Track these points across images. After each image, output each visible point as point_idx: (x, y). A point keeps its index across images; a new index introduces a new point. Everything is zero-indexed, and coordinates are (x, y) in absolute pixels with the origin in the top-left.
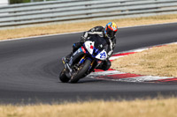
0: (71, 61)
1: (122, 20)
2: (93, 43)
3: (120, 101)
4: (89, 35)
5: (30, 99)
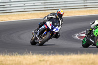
0: (38, 33)
2: (51, 23)
4: (48, 18)
5: (52, 52)
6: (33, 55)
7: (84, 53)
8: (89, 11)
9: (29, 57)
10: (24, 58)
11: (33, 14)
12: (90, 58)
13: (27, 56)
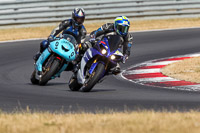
1: (178, 20)
3: (173, 112)
5: (71, 107)
6: (32, 113)
7: (137, 110)
8: (148, 22)
9: (25, 117)
10: (15, 119)
11: (33, 29)
12: (148, 120)
13: (21, 115)
